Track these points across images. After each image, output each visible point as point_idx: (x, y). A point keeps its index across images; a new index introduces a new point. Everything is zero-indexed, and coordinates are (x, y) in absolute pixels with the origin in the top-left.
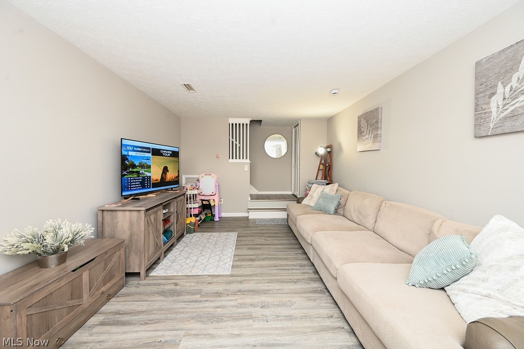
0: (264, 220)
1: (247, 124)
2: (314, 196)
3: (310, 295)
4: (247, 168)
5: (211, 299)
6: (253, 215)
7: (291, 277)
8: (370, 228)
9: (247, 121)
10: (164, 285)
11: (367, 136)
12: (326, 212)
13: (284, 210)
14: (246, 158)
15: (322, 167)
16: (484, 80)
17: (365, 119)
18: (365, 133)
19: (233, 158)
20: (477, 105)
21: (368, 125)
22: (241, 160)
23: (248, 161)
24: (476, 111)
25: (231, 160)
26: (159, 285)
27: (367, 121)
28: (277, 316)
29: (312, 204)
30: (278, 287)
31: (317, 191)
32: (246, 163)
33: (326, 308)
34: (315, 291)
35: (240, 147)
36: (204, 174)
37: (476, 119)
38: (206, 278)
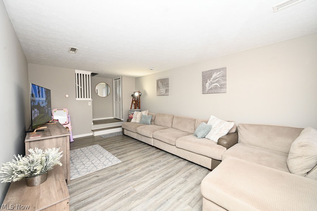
0: (107, 135)
1: (89, 75)
2: (138, 117)
3: (162, 156)
4: (90, 104)
5: (127, 173)
6: (97, 134)
7: (150, 154)
8: (170, 127)
9: (89, 73)
10: (90, 179)
11: (162, 89)
12: (147, 124)
13: (121, 127)
14: (89, 97)
15: (134, 102)
16: (204, 78)
17: (161, 82)
18: (161, 88)
19: (79, 97)
20: (203, 84)
21: (162, 85)
22: (85, 99)
23: (90, 99)
24: (203, 86)
25: (77, 99)
26: (86, 180)
27: (162, 83)
28: (160, 166)
29: (138, 121)
30: (150, 158)
31: (138, 115)
32: (89, 101)
33: (171, 158)
34: (163, 155)
35: (81, 89)
36: (56, 109)
37: (203, 89)
38: (111, 168)
